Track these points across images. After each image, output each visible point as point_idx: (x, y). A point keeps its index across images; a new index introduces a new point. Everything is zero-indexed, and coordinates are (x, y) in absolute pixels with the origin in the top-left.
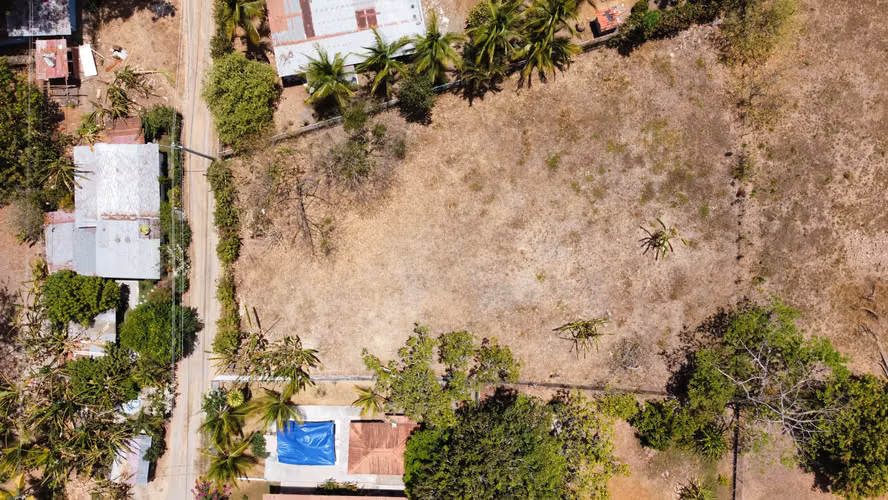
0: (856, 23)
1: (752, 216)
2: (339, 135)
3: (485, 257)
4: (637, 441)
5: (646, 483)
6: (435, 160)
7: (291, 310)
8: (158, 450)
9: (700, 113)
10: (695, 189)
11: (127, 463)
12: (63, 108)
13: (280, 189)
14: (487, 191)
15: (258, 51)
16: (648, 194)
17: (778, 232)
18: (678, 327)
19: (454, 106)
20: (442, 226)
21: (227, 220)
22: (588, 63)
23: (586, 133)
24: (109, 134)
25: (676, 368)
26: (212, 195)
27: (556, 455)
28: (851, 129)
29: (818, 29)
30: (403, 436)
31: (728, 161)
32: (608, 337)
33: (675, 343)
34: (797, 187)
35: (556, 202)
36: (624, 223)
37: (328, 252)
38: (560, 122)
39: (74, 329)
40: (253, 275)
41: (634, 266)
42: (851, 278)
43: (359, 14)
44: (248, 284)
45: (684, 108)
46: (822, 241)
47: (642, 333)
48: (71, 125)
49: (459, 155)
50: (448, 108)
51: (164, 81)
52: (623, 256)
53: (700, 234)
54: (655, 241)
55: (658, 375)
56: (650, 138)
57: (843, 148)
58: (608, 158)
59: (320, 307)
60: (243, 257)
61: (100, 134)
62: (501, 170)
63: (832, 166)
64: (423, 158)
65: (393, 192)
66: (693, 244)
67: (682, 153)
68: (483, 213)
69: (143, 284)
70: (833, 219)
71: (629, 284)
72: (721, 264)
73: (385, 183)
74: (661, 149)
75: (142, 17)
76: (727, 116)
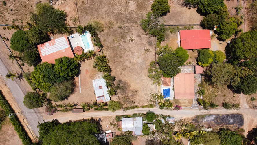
0: (96, 10)
1: (127, 25)
2: (118, 91)
3: (136, 67)
4: (164, 41)
5: (170, 39)
7: (146, 97)
8: (169, 117)
9: (112, 34)
10: (124, 34)
11: (171, 121)
12: (116, 135)
13: (127, 99)
14: (126, 67)
15: (106, 104)
16: (125, 42)
17: (130, 21)
18: (146, 36)
20: (131, 74)
21: (133, 108)
22: (105, 52)
23: (116, 52)
24: (120, 126)
25: (152, 36)
26: (129, 110)
27: (165, 55)
28: (113, 10)
29: (97, 16)
30: (165, 78)
31: (119, 29)
32: (148, 47)
33: (148, 36)
34: (122, 18)
35: (127, 56)
36: (130, 45)
37: (137, 92)
38: (114, 56)
39: (151, 130)
40: (141, 103)
41: (136, 43)
42: (136, 9)
43: (100, 89)
44: (142, 104)
45: (111, 37)
46: (131, 14)
47: (147, 41)
48: (119, 133)
49: (120, 72)
50: (113, 74)
51: (111, 119)
52: (135, 45)
54: (132, 40)
55: (153, 38)
56: (116, 42)
57: (116, 11)
58: (119, 48)
59: (145, 92)
60: (138, 105)
61: (120, 128)
62: (122, 65)
63: (119, 13)
64: (121, 77)
65: (126, 82)
66: (132, 34)
67: (118, 36)
68: (129, 67)
69: (143, 120)
70: (127, 12)
71: (139, 44)
72: (135, 29)
73: (125, 83)
74: (118, 40)
75: (101, 123)
76: (112, 30)
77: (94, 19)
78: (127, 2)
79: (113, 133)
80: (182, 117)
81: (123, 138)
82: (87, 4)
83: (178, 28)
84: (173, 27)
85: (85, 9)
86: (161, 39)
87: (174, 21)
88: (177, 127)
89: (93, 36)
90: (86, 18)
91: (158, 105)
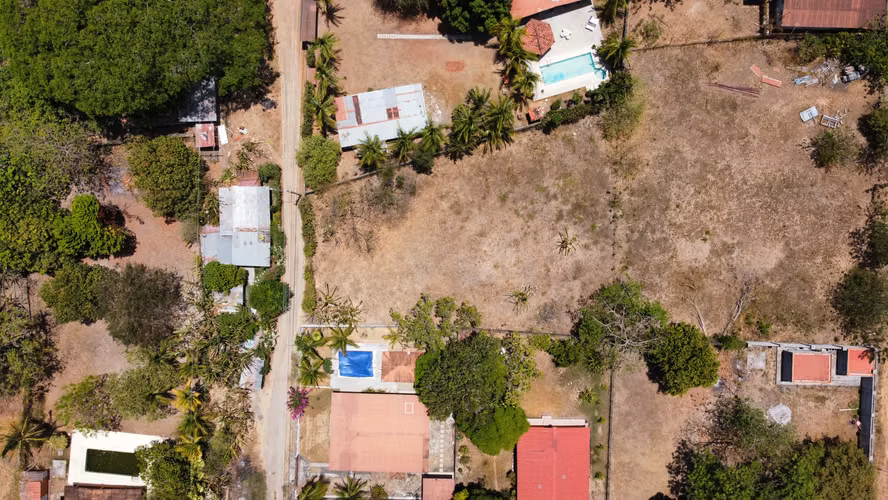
0: (683, 115)
1: (622, 230)
2: (376, 182)
3: (463, 254)
4: (553, 364)
5: (558, 389)
6: (433, 195)
7: (346, 285)
8: (266, 370)
9: (591, 169)
10: (588, 214)
11: (249, 376)
12: (208, 163)
13: (341, 212)
14: (464, 215)
15: (329, 129)
16: (560, 217)
17: (637, 239)
18: (577, 297)
19: (445, 164)
20: (437, 235)
21: (308, 232)
22: (524, 138)
23: (523, 180)
24: (239, 180)
25: (576, 321)
26: (299, 217)
28: (681, 178)
29: (661, 119)
30: (414, 360)
31: (608, 197)
32: (535, 302)
33: (575, 306)
34: (649, 212)
35: (505, 221)
36: (547, 234)
37: (369, 251)
38: (508, 174)
39: (217, 296)
40: (324, 265)
41: (552, 260)
42: (680, 267)
43: (389, 110)
44: (320, 270)
45: (581, 166)
46: (663, 245)
47: (556, 299)
48: (215, 174)
49: (448, 193)
50: (441, 164)
51: (270, 147)
52: (545, 254)
53: (591, 241)
54: (564, 245)
55: (566, 325)
56: (561, 183)
57: (675, 190)
58: (537, 195)
59: (364, 285)
60: (318, 254)
61: (234, 180)
62: (473, 202)
63: (669, 200)
64: (426, 195)
65: (408, 215)
66: (586, 247)
67: (581, 192)
68: (462, 228)
69: (257, 269)
70: (670, 232)
71: (548, 270)
72: (603, 258)
73: (403, 210)
74: (568, 190)
75: (256, 109)
76: (607, 170)
77: (653, 106)
78: (707, 233)
79: (214, 153)
80: (261, 418)
81: (193, 187)
82: (710, 84)
83: (600, 420)
84: (605, 402)
85: (690, 72)
86: (562, 356)
87: (625, 408)
88: (224, 399)
89: (589, 99)
90: (657, 75)
91: (313, 329)
